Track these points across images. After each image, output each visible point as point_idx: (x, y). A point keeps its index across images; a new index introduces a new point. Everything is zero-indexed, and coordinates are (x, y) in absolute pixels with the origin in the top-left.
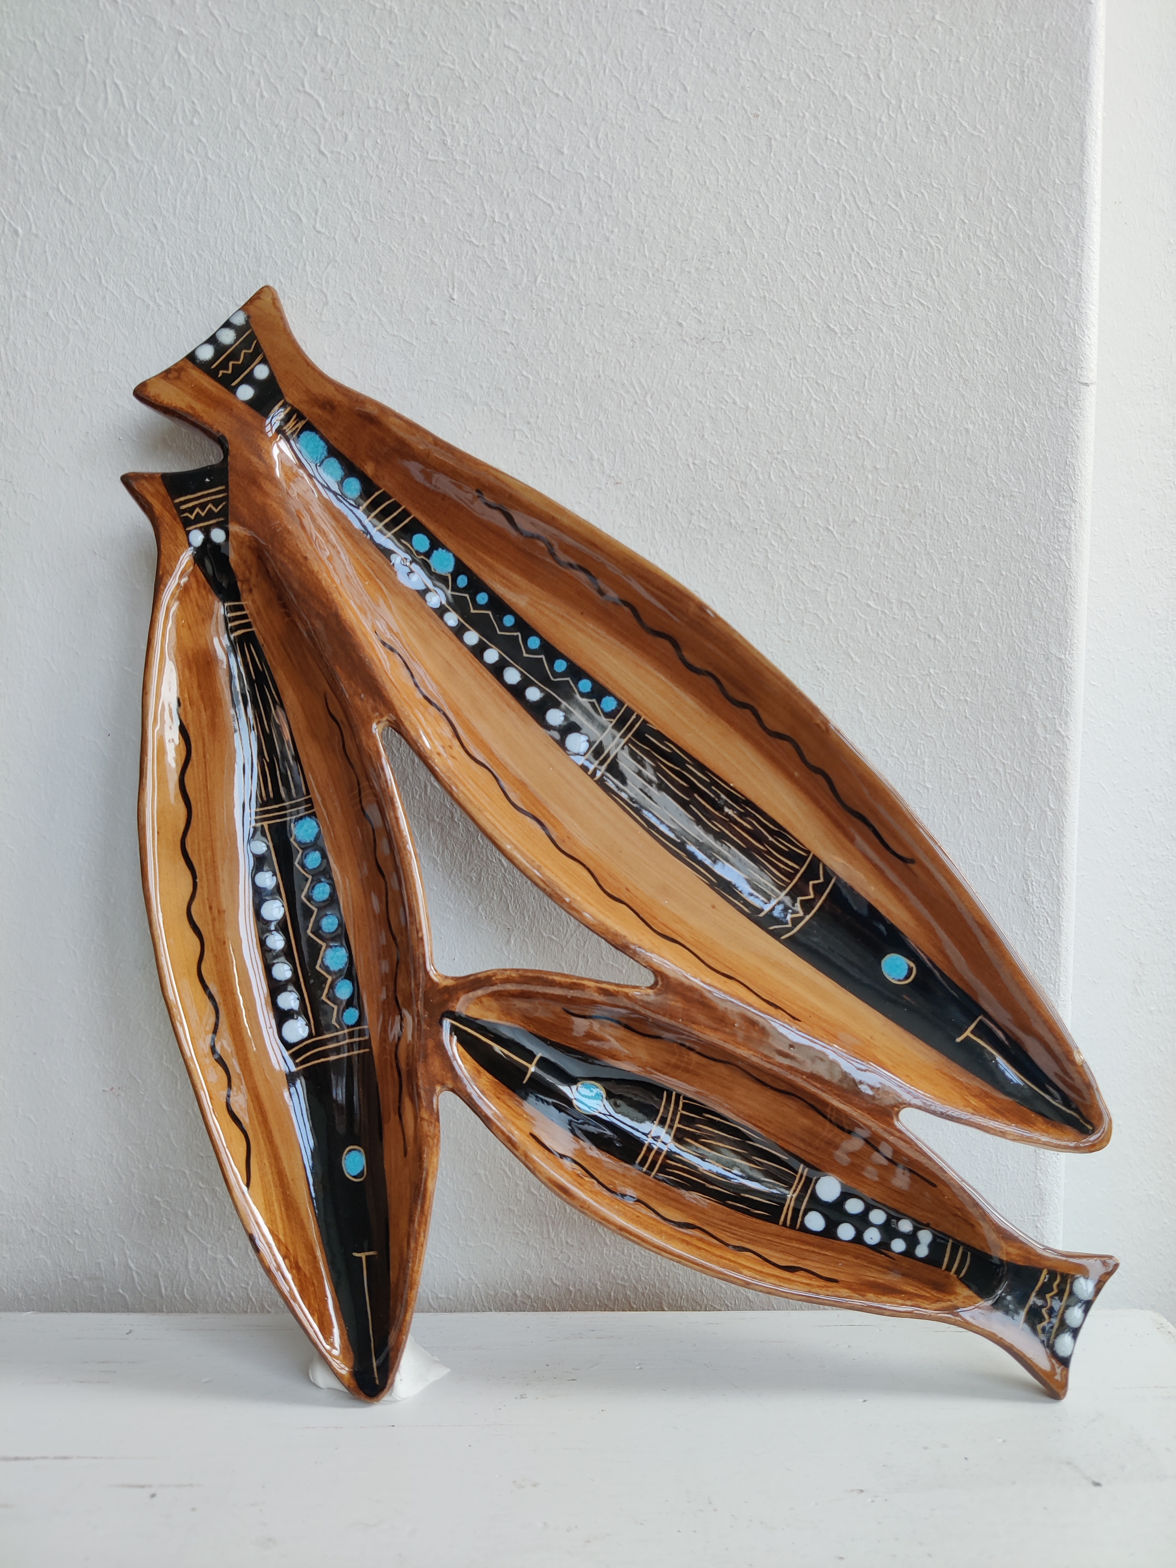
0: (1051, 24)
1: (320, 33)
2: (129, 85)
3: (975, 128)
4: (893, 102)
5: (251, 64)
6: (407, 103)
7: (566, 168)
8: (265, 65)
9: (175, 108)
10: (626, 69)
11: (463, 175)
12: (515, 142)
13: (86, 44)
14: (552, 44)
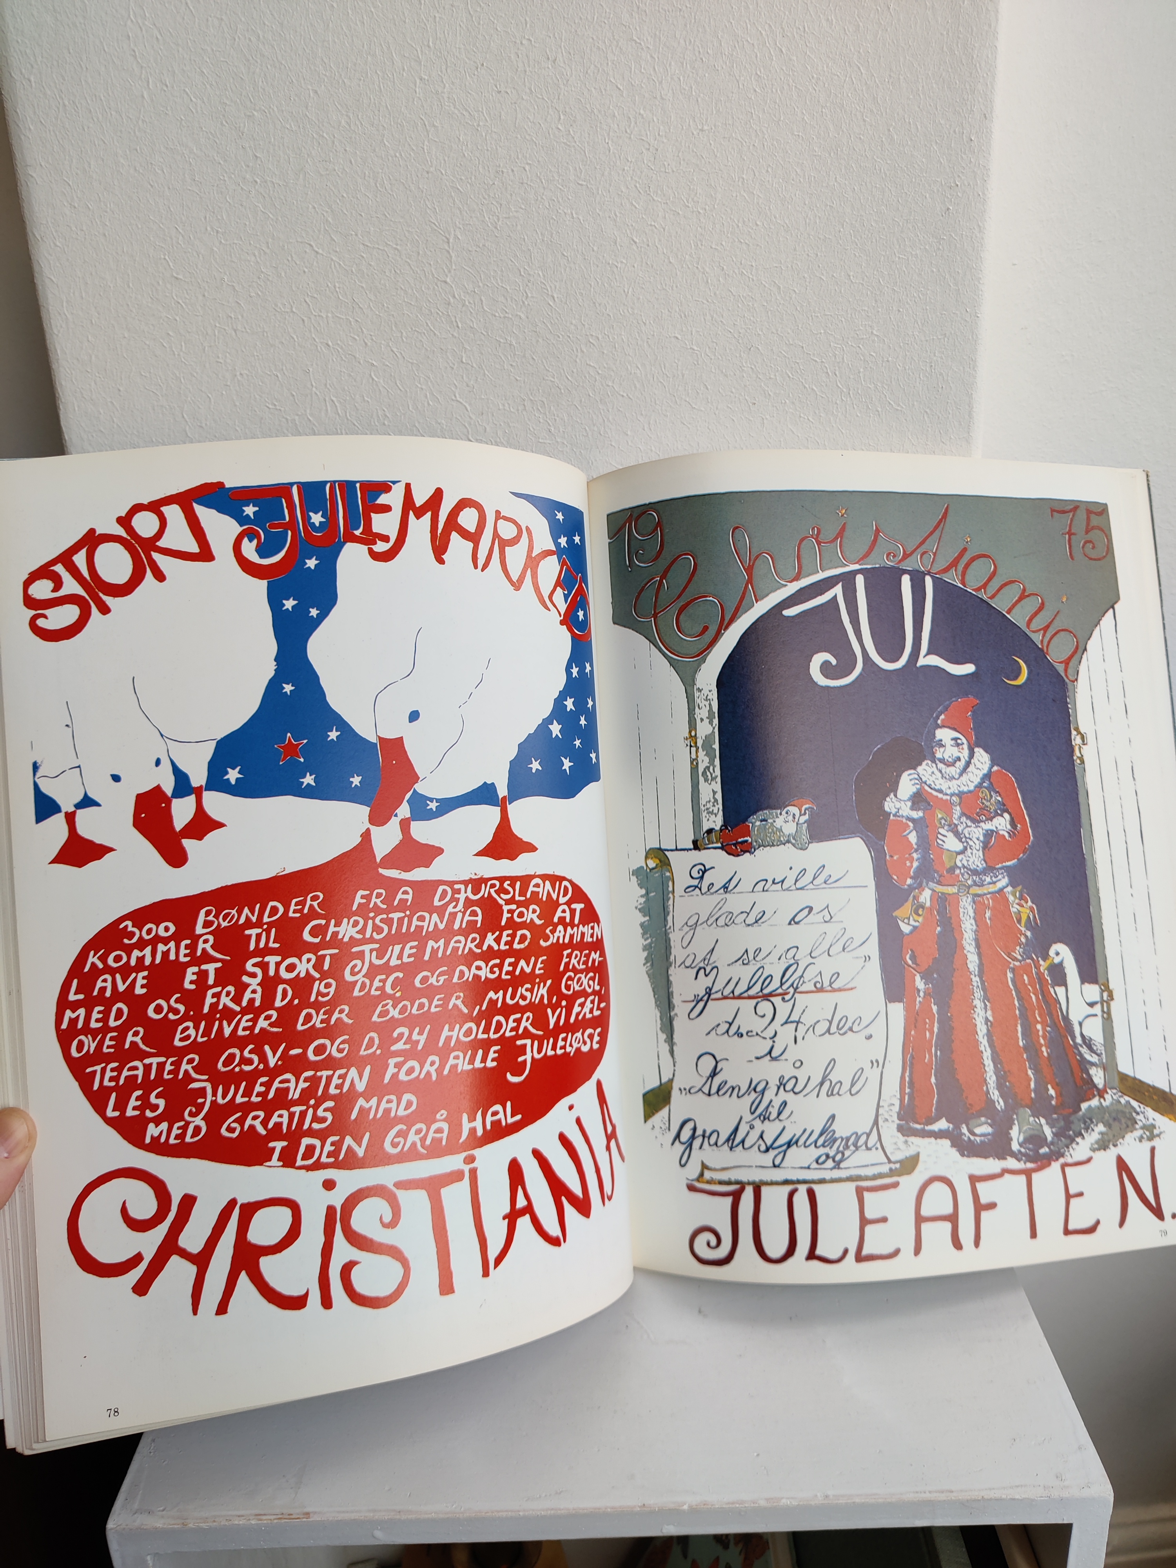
0: (951, 333)
1: (464, 361)
2: (342, 401)
3: (899, 405)
4: (845, 390)
5: (420, 384)
6: (524, 405)
7: (630, 443)
8: (429, 383)
9: (372, 415)
10: (667, 376)
11: (562, 451)
12: (596, 429)
13: (311, 374)
14: (618, 361)
